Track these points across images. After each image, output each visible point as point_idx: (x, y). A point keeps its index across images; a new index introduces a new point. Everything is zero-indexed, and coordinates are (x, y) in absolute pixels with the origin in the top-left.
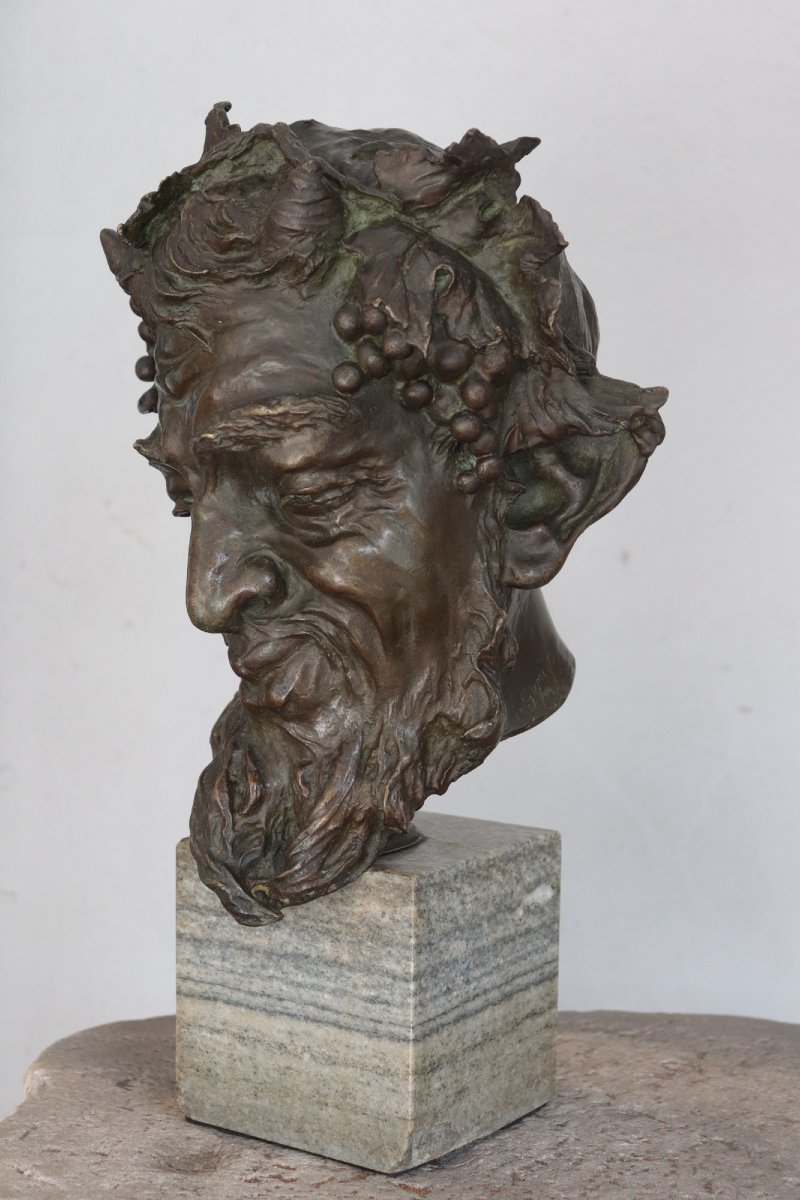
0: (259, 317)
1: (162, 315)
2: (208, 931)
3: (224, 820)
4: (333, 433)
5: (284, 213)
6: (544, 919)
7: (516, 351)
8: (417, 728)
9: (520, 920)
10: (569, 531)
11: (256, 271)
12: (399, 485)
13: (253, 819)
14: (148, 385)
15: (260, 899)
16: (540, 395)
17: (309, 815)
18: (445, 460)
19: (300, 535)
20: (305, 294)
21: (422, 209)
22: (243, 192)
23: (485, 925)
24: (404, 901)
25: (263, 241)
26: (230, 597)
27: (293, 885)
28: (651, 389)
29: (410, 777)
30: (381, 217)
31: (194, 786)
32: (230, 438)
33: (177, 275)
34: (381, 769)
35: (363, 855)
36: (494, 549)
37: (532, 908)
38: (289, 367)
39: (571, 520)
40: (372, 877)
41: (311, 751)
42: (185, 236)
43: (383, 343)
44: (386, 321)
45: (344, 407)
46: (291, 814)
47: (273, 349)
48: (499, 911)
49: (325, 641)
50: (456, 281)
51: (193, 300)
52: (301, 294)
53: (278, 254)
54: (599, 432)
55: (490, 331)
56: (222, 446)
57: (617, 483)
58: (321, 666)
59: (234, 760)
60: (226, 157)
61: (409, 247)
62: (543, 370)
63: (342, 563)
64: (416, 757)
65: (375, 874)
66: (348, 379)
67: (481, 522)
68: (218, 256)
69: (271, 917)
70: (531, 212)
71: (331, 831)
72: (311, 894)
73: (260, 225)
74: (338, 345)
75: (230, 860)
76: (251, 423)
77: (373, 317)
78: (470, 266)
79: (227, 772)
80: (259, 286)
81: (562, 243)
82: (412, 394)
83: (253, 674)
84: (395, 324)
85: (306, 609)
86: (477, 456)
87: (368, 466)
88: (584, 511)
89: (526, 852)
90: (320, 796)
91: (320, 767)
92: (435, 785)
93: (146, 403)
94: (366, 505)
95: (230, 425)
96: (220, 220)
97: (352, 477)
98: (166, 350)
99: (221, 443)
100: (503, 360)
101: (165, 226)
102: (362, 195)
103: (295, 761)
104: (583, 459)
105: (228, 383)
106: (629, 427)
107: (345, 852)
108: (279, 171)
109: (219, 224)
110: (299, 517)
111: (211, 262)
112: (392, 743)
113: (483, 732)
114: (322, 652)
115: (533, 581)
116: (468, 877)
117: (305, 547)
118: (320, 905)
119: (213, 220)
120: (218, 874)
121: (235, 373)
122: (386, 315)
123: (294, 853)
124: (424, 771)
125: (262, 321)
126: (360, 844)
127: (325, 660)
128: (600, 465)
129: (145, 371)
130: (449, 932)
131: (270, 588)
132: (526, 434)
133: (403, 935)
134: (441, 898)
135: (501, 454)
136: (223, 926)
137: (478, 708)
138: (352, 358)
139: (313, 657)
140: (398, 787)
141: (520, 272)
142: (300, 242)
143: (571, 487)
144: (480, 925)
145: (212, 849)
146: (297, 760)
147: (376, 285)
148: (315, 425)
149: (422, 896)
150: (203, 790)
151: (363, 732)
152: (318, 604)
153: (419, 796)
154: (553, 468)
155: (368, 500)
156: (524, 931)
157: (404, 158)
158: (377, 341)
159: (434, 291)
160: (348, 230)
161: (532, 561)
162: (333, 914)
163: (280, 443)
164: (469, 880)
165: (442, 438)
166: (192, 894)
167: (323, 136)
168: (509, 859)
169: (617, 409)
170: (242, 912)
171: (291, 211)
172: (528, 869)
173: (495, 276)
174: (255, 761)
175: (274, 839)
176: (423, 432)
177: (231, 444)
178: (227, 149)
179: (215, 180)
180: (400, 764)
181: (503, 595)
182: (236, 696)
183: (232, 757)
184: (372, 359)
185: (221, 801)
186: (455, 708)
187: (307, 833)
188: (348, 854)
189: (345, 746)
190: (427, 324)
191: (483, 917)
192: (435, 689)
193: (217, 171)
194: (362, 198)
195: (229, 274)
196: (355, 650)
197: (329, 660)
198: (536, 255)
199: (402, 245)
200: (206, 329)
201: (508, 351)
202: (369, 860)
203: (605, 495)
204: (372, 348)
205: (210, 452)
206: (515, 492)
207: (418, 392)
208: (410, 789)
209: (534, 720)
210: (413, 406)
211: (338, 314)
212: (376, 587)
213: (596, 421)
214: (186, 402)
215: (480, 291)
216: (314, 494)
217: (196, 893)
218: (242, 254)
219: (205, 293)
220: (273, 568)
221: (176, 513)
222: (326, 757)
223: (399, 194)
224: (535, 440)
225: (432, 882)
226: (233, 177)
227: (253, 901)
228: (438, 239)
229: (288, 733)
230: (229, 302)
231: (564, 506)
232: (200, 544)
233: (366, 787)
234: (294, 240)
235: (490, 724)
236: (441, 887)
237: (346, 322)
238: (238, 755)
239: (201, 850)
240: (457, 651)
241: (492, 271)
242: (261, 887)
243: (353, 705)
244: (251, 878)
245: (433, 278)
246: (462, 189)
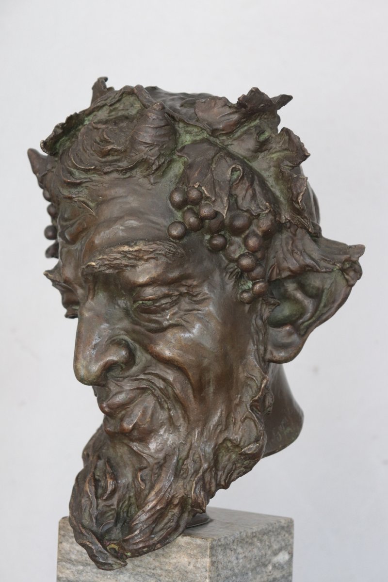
0: (124, 194)
1: (65, 194)
2: (77, 576)
3: (91, 503)
4: (167, 263)
5: (141, 133)
6: (284, 573)
7: (277, 218)
8: (213, 446)
9: (270, 572)
10: (305, 330)
11: (123, 167)
12: (206, 296)
13: (109, 503)
14: (52, 242)
15: (113, 553)
16: (290, 247)
17: (145, 499)
18: (233, 283)
19: (144, 326)
20: (152, 181)
21: (222, 134)
22: (116, 124)
23: (250, 574)
24: (203, 555)
25: (128, 150)
26: (101, 363)
27: (134, 544)
28: (355, 246)
29: (208, 477)
30: (198, 138)
31: (72, 483)
32: (105, 265)
33: (75, 170)
34: (190, 472)
35: (177, 526)
36: (261, 338)
37: (277, 565)
38: (142, 224)
39: (306, 324)
40: (182, 540)
41: (146, 460)
42: (81, 148)
43: (199, 210)
44: (202, 197)
45: (175, 248)
46: (133, 500)
47: (133, 213)
48: (258, 566)
49: (158, 392)
50: (243, 175)
51: (84, 185)
52: (150, 181)
53: (137, 157)
54: (324, 270)
55: (262, 205)
56: (100, 270)
57: (334, 302)
58: (155, 407)
59: (98, 466)
60: (105, 105)
61: (216, 155)
62: (291, 232)
63: (171, 342)
64: (212, 464)
65: (185, 538)
66: (178, 230)
67: (254, 322)
68: (100, 159)
69: (120, 564)
70: (287, 137)
71: (158, 510)
72: (145, 550)
73: (127, 141)
74: (171, 211)
75: (95, 528)
76: (118, 256)
77: (194, 194)
78: (251, 168)
79: (94, 474)
80: (125, 176)
81: (307, 154)
82: (215, 242)
83: (111, 413)
84: (207, 198)
85: (146, 372)
86: (252, 280)
87: (187, 284)
88: (314, 318)
89: (274, 529)
90: (152, 488)
91: (152, 470)
92: (223, 483)
93: (51, 252)
94: (185, 308)
95: (105, 257)
96: (102, 138)
97: (178, 291)
98: (66, 216)
99: (99, 268)
100: (270, 223)
101: (68, 144)
102: (188, 125)
103: (136, 467)
104: (313, 288)
105: (105, 233)
106: (342, 267)
107: (167, 523)
108: (138, 113)
109: (102, 141)
110: (144, 315)
111: (96, 162)
112: (197, 456)
113: (253, 449)
114: (155, 399)
115: (283, 359)
116: (240, 542)
117: (148, 333)
118: (149, 558)
119: (98, 139)
120: (86, 537)
121: (109, 227)
122: (201, 193)
123: (135, 523)
124: (216, 474)
125: (126, 197)
126: (176, 519)
127: (157, 404)
128: (323, 291)
129: (50, 234)
130: (229, 577)
131: (125, 358)
132: (281, 270)
133: (201, 577)
134: (225, 555)
135: (267, 280)
136: (87, 572)
137: (249, 434)
138: (180, 219)
139: (150, 401)
140: (201, 483)
141: (281, 172)
142: (151, 150)
143: (306, 303)
144: (247, 574)
145: (83, 521)
146: (137, 466)
147: (196, 175)
148: (157, 258)
149: (214, 552)
150: (78, 485)
151: (179, 449)
152: (154, 368)
153: (213, 489)
154: (295, 292)
155: (186, 305)
156: (272, 580)
157: (213, 104)
158: (196, 209)
159: (230, 180)
160: (179, 145)
161: (283, 347)
162: (157, 564)
163: (135, 268)
164: (241, 545)
165: (231, 270)
166: (68, 552)
167: (162, 95)
168: (265, 533)
169: (335, 257)
170: (101, 560)
171: (146, 132)
172: (275, 540)
173: (265, 174)
174: (111, 467)
175: (122, 515)
176: (220, 265)
177: (106, 268)
178: (106, 100)
179: (98, 118)
180: (202, 468)
181: (265, 367)
182: (102, 426)
183: (96, 465)
184: (192, 220)
185: (90, 491)
186: (236, 435)
187: (143, 511)
188: (168, 525)
189: (168, 457)
190: (226, 199)
191: (249, 569)
192: (224, 423)
193: (100, 112)
194: (187, 127)
195: (107, 169)
196: (176, 397)
197: (160, 404)
198: (290, 162)
199: (211, 153)
200: (91, 202)
201: (273, 218)
202: (181, 529)
203: (326, 309)
204: (192, 213)
205: (91, 274)
206: (274, 304)
207: (218, 241)
208: (208, 484)
209: (280, 446)
210: (215, 250)
211: (172, 193)
212: (191, 357)
213: (323, 263)
214: (78, 246)
215: (256, 183)
216: (154, 300)
217: (70, 551)
218: (115, 158)
219: (92, 181)
220: (127, 346)
221: (67, 316)
222: (156, 464)
223: (210, 124)
224: (286, 274)
225: (220, 543)
226: (109, 116)
227: (108, 554)
228: (232, 152)
229: (133, 449)
230: (106, 185)
231: (302, 315)
232: (83, 331)
233: (180, 483)
234: (147, 149)
235: (258, 445)
236: (225, 547)
237: (177, 198)
238: (101, 463)
239: (77, 523)
240: (238, 400)
241: (263, 171)
242: (113, 546)
243: (173, 432)
244: (107, 540)
245: (230, 173)
246: (246, 124)
